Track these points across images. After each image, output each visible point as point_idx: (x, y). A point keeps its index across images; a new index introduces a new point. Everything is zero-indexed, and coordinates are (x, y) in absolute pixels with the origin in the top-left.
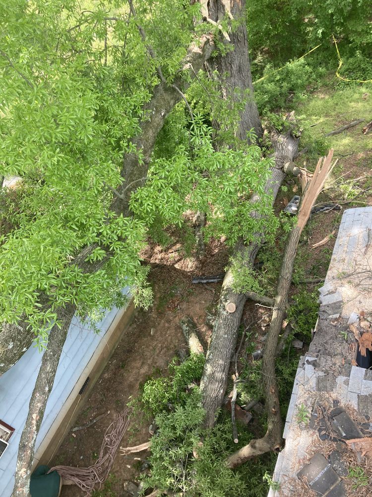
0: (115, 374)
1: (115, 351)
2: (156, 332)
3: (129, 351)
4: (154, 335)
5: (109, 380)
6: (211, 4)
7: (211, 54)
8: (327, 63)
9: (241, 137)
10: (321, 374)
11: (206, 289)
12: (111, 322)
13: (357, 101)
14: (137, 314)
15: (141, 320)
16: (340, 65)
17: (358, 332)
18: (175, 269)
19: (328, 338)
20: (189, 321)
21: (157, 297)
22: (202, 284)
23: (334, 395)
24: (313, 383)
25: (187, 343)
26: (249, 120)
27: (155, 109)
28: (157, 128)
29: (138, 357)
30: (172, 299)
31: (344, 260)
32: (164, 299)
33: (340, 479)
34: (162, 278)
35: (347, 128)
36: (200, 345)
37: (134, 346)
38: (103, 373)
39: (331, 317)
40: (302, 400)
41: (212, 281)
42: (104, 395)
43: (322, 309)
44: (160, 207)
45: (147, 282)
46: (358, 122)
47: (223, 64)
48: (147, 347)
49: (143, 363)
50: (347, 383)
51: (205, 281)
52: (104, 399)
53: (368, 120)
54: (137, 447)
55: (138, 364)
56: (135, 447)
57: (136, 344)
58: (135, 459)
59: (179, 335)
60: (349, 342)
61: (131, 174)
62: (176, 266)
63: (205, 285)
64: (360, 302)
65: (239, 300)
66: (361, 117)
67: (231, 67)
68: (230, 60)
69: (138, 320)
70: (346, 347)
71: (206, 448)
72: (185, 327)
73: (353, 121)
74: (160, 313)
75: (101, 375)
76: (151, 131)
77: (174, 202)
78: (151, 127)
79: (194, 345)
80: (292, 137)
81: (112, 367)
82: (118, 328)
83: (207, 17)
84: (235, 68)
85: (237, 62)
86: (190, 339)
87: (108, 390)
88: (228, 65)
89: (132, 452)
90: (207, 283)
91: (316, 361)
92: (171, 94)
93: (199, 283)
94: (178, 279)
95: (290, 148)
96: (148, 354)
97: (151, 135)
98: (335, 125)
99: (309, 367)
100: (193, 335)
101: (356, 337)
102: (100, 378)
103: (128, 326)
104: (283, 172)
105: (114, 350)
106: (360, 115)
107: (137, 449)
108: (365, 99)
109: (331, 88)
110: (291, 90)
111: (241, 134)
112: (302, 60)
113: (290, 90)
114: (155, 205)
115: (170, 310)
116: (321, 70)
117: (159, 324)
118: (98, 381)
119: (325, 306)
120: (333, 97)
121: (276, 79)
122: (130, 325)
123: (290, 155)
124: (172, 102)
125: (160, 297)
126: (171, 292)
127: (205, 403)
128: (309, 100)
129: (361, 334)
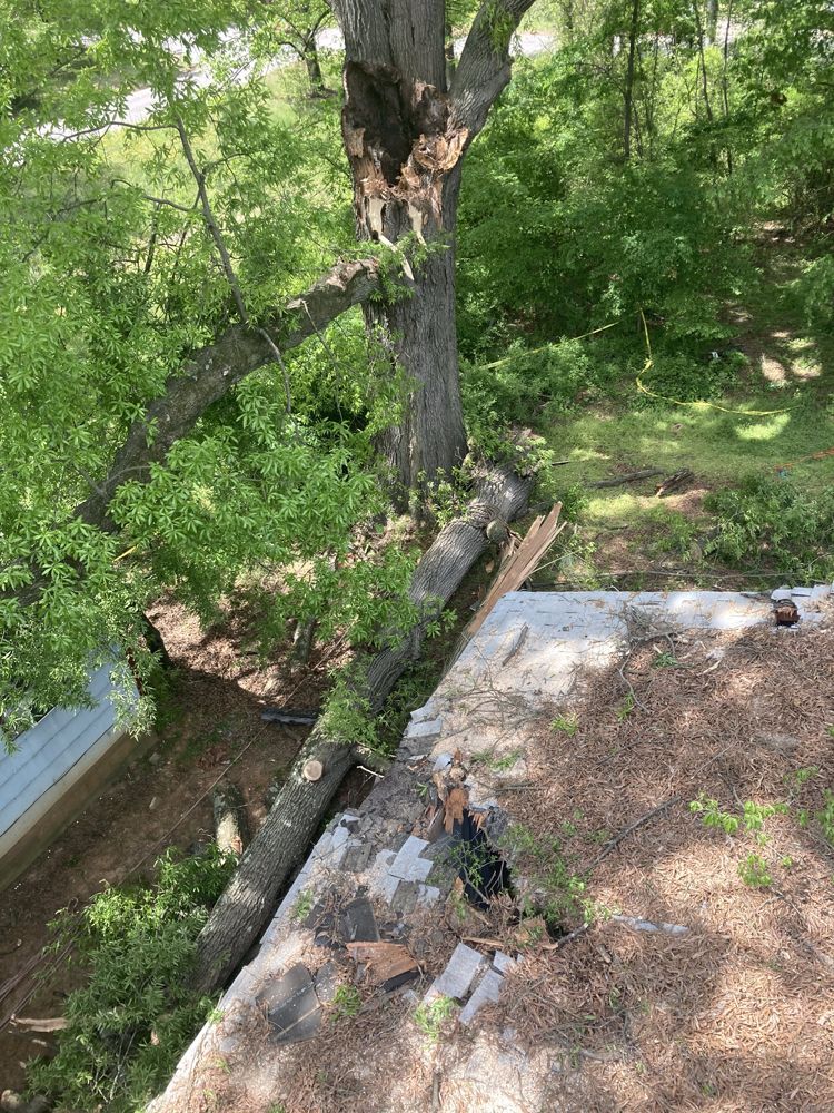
0: (52, 875)
1: (66, 831)
2: (160, 806)
3: (96, 835)
4: (155, 811)
5: (35, 886)
6: (388, 213)
7: (370, 295)
8: (625, 358)
9: (421, 457)
10: (357, 843)
11: (286, 736)
12: (71, 764)
13: (659, 435)
14: (133, 765)
15: (138, 778)
16: (647, 367)
17: (443, 786)
18: (238, 688)
19: (394, 791)
20: (230, 791)
21: (185, 737)
22: (282, 724)
23: (363, 879)
24: (337, 856)
25: (214, 832)
26: (442, 430)
27: (211, 361)
28: (208, 394)
29: (110, 850)
30: (213, 747)
31: (468, 671)
32: (196, 743)
33: (318, 1006)
34: (208, 702)
35: (630, 481)
36: (238, 838)
37: (110, 826)
38: (29, 870)
39: (412, 758)
40: (310, 883)
41: (302, 720)
42: (16, 916)
43: (403, 744)
44: (161, 520)
45: (148, 685)
46: (652, 472)
47: (400, 318)
48: (135, 832)
49: (117, 862)
50: (390, 861)
51: (286, 720)
52: (13, 924)
53: (670, 471)
54: (49, 1021)
55: (106, 862)
56: (43, 1021)
57: (114, 824)
58: (35, 1041)
59: (207, 817)
60: (427, 802)
61: (134, 459)
62: (242, 684)
63: (285, 727)
64: (466, 740)
65: (336, 760)
66: (660, 465)
67: (415, 326)
68: (413, 313)
69: (133, 776)
70: (419, 810)
71: (173, 1021)
72: (219, 802)
73: (645, 468)
74: (180, 770)
75: (23, 874)
76: (193, 396)
77: (189, 517)
78: (195, 390)
79: (227, 835)
80: (516, 477)
81: (50, 861)
82: (85, 781)
83: (380, 232)
84: (421, 329)
85: (426, 319)
86: (223, 823)
87: (27, 905)
88: (409, 321)
89: (34, 1029)
90: (291, 725)
91: (356, 822)
92: (254, 344)
93: (275, 721)
94: (237, 710)
95: (509, 495)
96: (133, 845)
97: (192, 402)
98: (611, 470)
99: (342, 832)
100: (230, 816)
101: (441, 796)
102: (18, 880)
103: (110, 784)
104: (485, 536)
105: (64, 829)
106: (661, 461)
107: (46, 1026)
108: (676, 434)
109: (620, 404)
110: (546, 394)
111: (421, 452)
112: (576, 345)
113: (544, 393)
114: (153, 516)
115: (202, 767)
116: (612, 368)
117: (172, 791)
118: (11, 886)
119: (410, 739)
120: (620, 419)
121: (522, 368)
122: (114, 785)
123: (506, 509)
124: (254, 358)
125: (190, 739)
126: (215, 731)
127: (208, 944)
128: (577, 418)
129: (450, 790)
